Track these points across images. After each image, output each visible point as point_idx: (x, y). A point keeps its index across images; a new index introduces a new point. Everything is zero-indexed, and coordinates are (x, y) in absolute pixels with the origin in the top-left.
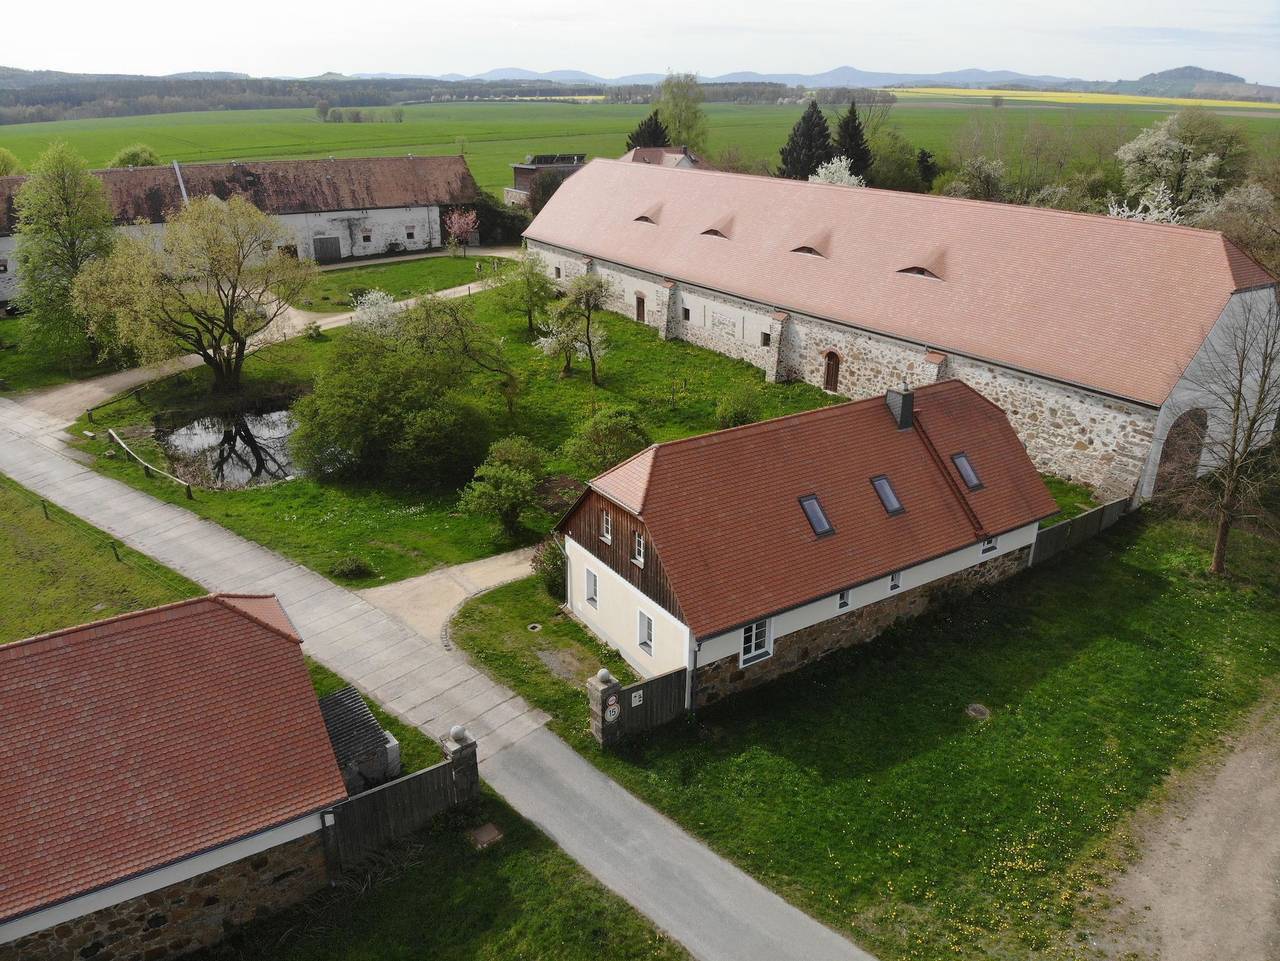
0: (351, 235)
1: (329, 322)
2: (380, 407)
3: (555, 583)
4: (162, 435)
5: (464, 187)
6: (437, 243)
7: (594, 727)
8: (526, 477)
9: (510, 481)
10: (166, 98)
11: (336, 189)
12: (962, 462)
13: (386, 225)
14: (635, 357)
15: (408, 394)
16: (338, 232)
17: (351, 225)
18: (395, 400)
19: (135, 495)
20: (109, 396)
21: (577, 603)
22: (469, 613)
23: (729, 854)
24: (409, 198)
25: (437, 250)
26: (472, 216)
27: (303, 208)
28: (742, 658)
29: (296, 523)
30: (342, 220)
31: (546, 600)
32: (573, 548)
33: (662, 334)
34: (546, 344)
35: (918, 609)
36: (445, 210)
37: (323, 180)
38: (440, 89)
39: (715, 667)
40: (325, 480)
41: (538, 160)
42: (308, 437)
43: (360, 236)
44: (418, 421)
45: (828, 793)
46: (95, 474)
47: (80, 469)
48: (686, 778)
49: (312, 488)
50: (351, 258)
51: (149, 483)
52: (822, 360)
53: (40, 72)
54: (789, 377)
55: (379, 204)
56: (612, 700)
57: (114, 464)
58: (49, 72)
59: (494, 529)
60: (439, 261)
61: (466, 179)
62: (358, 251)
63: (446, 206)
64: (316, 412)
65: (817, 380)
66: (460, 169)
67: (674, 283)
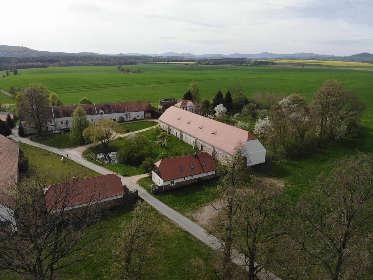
0: (127, 117)
1: (122, 136)
2: (130, 153)
3: (151, 177)
4: (96, 155)
5: (149, 107)
6: (143, 118)
7: (152, 191)
8: (149, 163)
9: (147, 164)
10: (78, 62)
11: (124, 108)
12: (204, 163)
13: (134, 115)
14: (173, 144)
15: (134, 151)
16: (125, 116)
17: (127, 115)
18: (132, 152)
19: (95, 164)
20: (86, 149)
21: (153, 180)
22: (139, 180)
23: (163, 203)
24: (138, 110)
25: (143, 119)
26: (150, 114)
27: (118, 112)
28: (170, 185)
29: (118, 169)
30: (125, 114)
31: (150, 179)
32: (153, 172)
33: (179, 139)
34: (157, 142)
35: (196, 181)
36: (145, 112)
37: (122, 106)
38: (151, 60)
39: (167, 186)
40: (122, 163)
41: (165, 100)
42: (120, 157)
43: (128, 117)
44: (135, 155)
45: (176, 198)
46: (88, 161)
47: (85, 161)
48: (161, 196)
49: (120, 164)
50: (127, 121)
51: (96, 163)
52: (200, 146)
53: (42, 51)
54: (196, 148)
55: (132, 111)
56: (154, 188)
57: (90, 160)
58: (45, 51)
59: (145, 170)
60: (143, 122)
61: (150, 105)
62: (128, 120)
63: (145, 111)
64: (121, 153)
65: (200, 149)
66: (149, 104)
67: (181, 132)
